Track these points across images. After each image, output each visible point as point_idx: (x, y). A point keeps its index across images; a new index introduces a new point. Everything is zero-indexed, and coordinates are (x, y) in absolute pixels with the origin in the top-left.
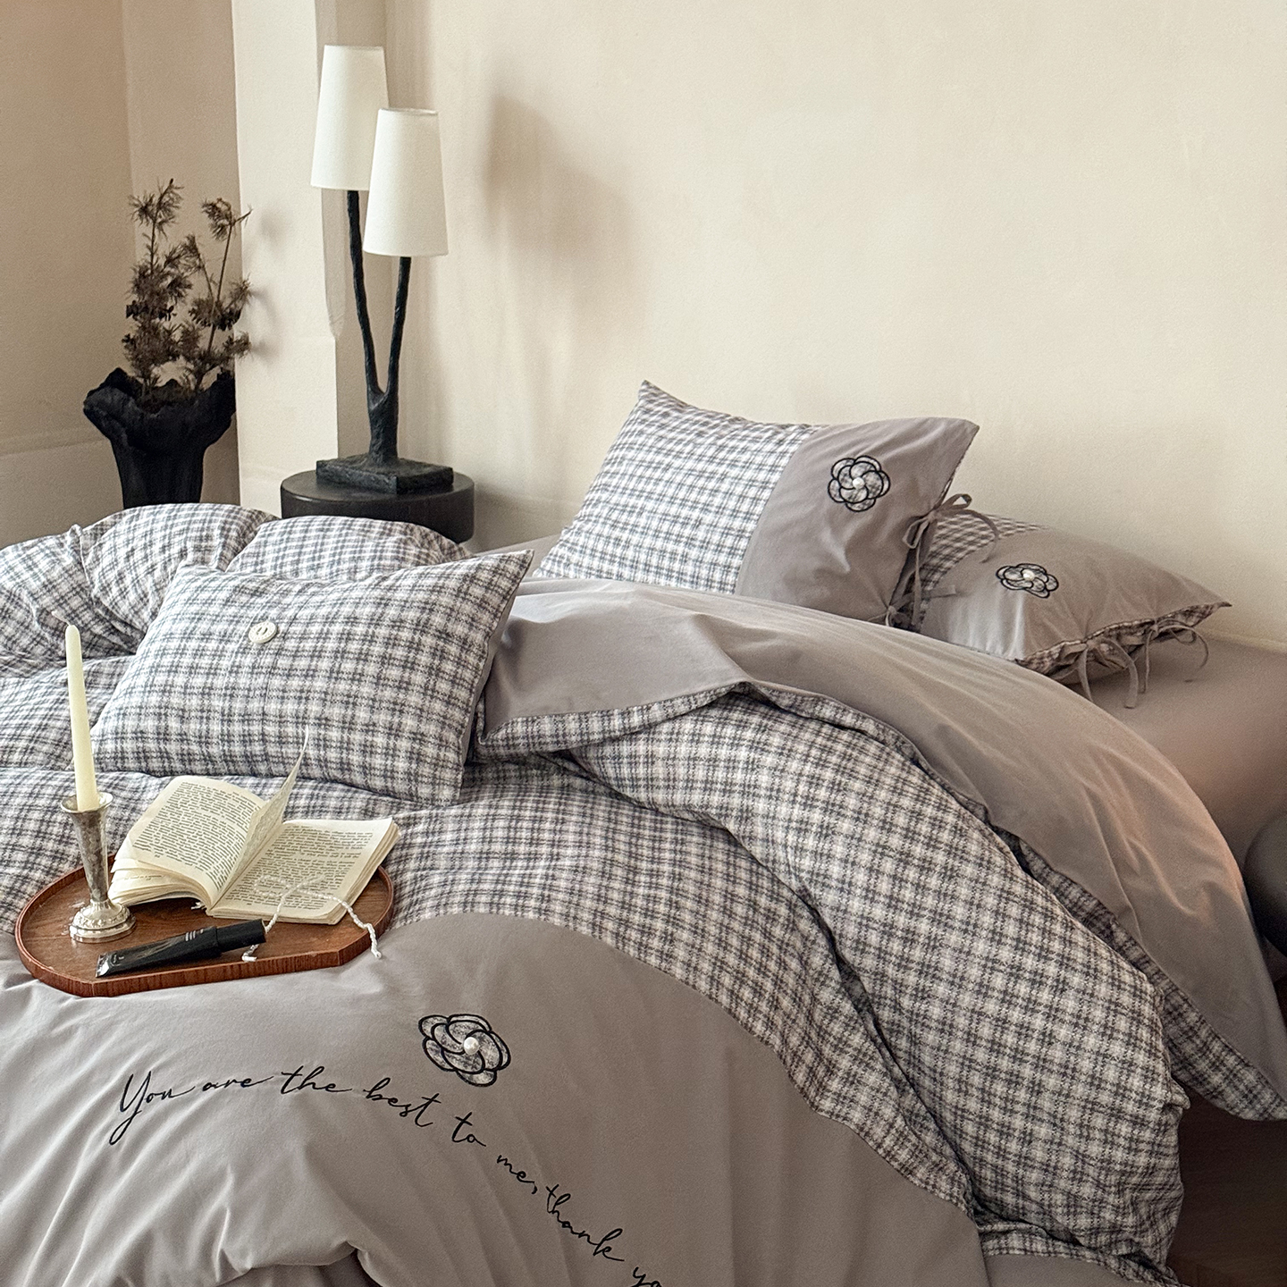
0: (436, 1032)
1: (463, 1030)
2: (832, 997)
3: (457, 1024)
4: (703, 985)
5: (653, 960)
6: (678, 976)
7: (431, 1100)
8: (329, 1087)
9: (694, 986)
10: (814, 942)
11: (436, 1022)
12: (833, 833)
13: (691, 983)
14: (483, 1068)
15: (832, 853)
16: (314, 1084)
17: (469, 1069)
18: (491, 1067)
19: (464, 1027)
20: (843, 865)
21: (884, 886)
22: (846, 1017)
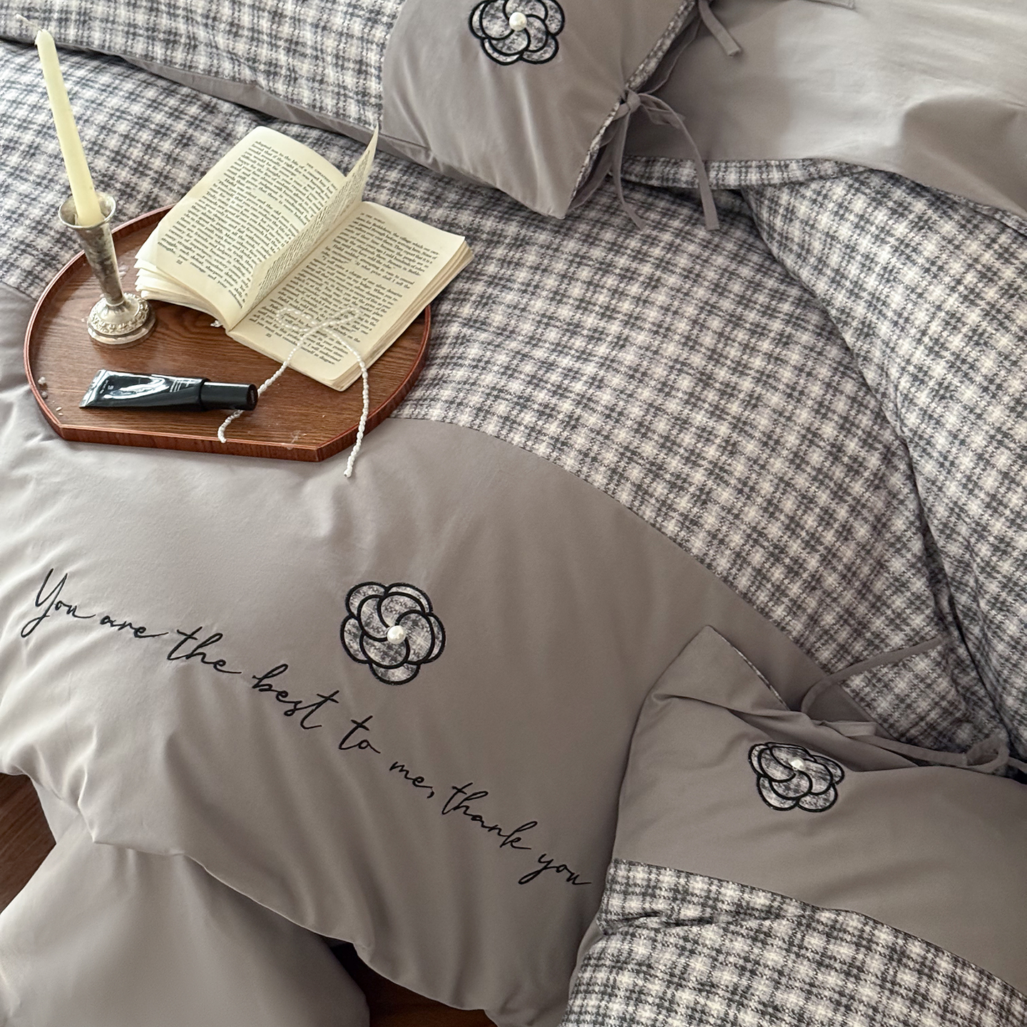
0: (364, 608)
1: (397, 608)
2: (903, 569)
3: (396, 597)
4: (723, 563)
5: (671, 527)
6: (695, 551)
7: (327, 699)
8: (218, 664)
9: (709, 566)
10: (902, 502)
11: (371, 593)
12: (951, 397)
13: (708, 561)
14: (406, 660)
15: (943, 420)
16: (204, 655)
17: (386, 663)
18: (415, 659)
19: (400, 604)
20: (951, 439)
21: (990, 481)
22: (913, 594)
